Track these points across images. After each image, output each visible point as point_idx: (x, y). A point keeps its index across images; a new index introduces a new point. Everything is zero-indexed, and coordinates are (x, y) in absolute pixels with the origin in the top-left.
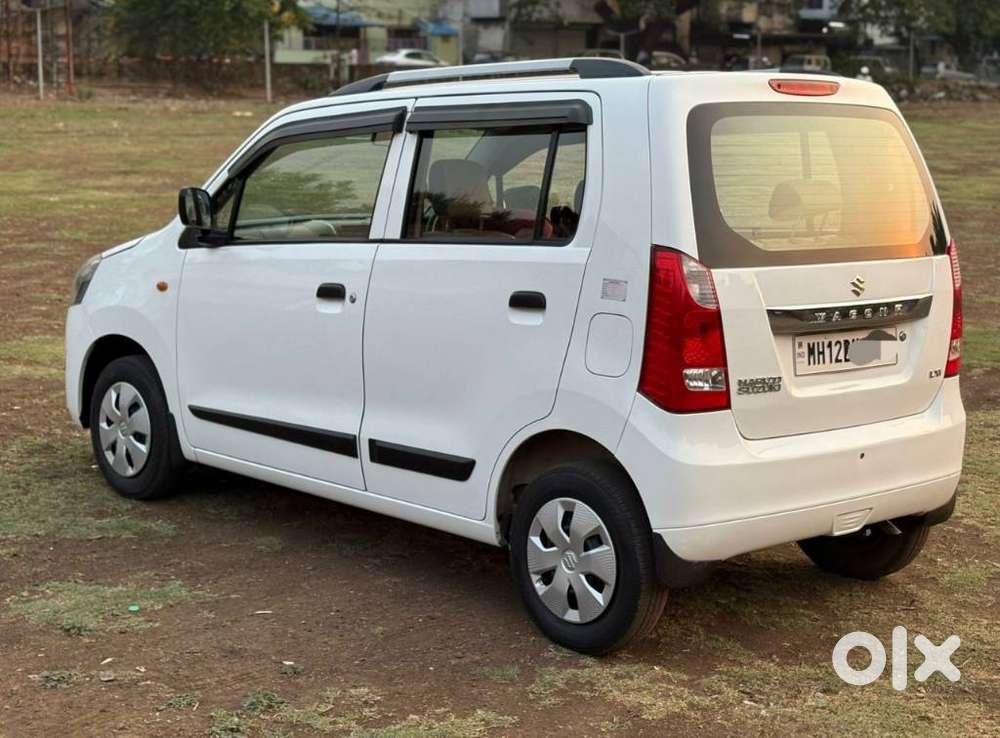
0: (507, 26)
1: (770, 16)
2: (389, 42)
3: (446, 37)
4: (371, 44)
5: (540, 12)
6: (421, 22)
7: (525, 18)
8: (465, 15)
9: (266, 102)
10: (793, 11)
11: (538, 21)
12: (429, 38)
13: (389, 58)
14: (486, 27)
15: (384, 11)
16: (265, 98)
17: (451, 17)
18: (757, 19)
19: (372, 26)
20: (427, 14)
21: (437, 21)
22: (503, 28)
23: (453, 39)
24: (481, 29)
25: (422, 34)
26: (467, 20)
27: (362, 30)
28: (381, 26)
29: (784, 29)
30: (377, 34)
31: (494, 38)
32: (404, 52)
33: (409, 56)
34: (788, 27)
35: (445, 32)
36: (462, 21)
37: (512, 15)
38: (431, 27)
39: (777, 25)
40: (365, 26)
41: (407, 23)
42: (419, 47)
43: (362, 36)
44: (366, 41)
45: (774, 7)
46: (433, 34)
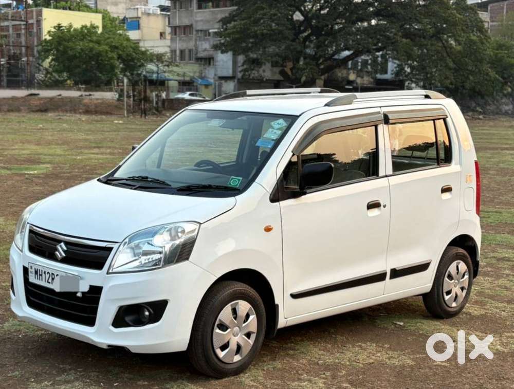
0: (236, 80)
1: (362, 77)
2: (179, 88)
3: (207, 86)
4: (171, 89)
5: (254, 74)
6: (194, 78)
7: (247, 77)
8: (215, 75)
9: (125, 117)
10: (373, 75)
11: (253, 79)
12: (199, 86)
13: (180, 96)
14: (226, 81)
15: (180, 73)
16: (124, 115)
17: (207, 76)
18: (356, 78)
19: (171, 80)
20: (197, 74)
21: (202, 78)
22: (234, 82)
23: (210, 87)
24: (223, 82)
25: (195, 84)
26: (216, 78)
27: (166, 82)
28: (176, 80)
29: (369, 84)
30: (173, 84)
31: (229, 87)
32: (189, 93)
33: (191, 95)
34: (371, 83)
35: (206, 83)
36: (214, 78)
37: (240, 75)
38: (200, 81)
39: (365, 82)
40: (168, 80)
41: (187, 79)
42: (194, 91)
43: (166, 85)
44: (168, 87)
45: (365, 73)
46: (201, 85)
